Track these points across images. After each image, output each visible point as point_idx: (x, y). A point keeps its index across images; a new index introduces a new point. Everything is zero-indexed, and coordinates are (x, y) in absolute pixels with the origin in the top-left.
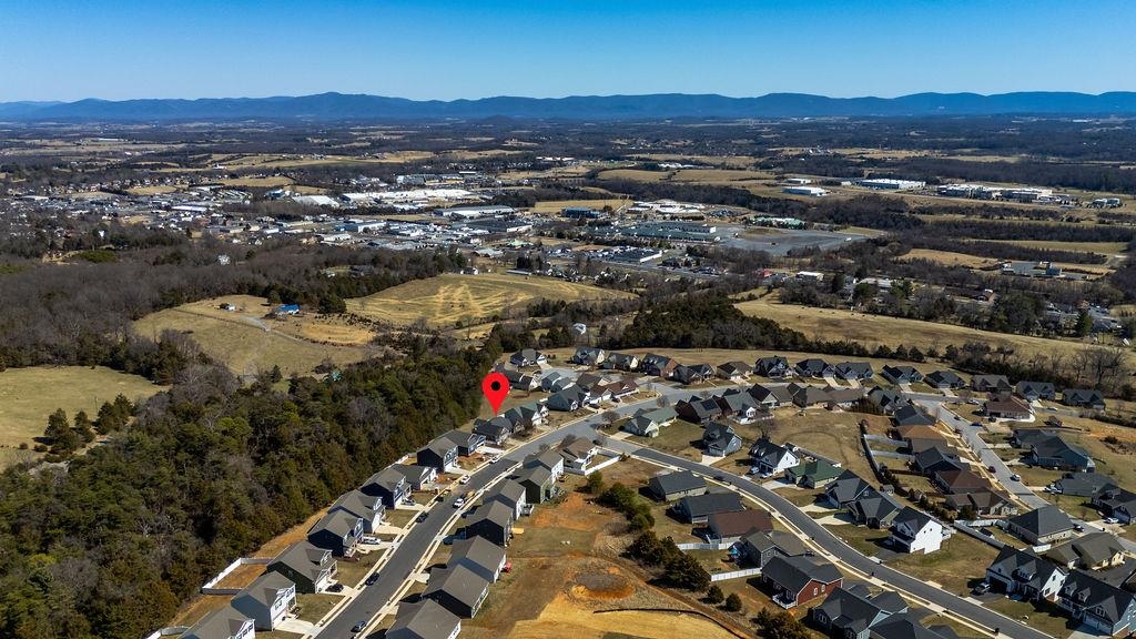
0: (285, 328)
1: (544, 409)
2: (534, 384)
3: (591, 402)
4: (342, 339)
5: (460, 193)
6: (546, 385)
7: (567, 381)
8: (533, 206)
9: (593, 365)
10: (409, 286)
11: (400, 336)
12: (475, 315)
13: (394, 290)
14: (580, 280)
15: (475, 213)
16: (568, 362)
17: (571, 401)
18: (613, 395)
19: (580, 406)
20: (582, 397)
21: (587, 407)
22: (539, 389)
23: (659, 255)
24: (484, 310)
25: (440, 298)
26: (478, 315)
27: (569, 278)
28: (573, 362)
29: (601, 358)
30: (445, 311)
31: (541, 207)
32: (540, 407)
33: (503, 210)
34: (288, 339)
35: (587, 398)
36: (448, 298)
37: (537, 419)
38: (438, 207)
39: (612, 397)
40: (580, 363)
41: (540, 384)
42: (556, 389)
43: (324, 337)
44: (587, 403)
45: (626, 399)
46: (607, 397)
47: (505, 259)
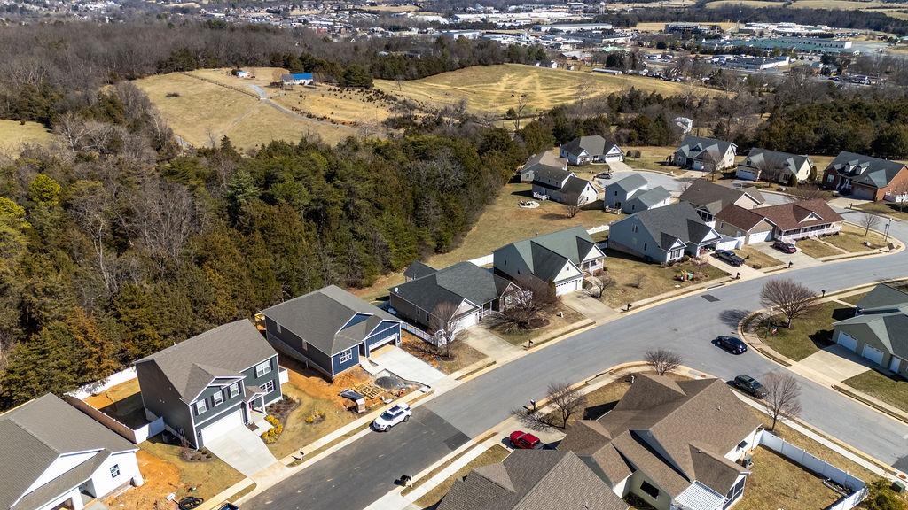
0: (284, 99)
1: (594, 253)
2: (589, 195)
3: (722, 246)
4: (347, 116)
5: (562, 16)
6: (614, 198)
7: (661, 193)
8: (634, 25)
9: (714, 171)
10: (468, 72)
11: (424, 120)
12: (538, 107)
13: (450, 75)
14: (682, 81)
15: (574, 29)
16: (663, 164)
17: (668, 240)
18: (776, 231)
19: (689, 253)
20: (696, 231)
21: (708, 258)
22: (599, 206)
23: (786, 63)
24: (552, 101)
25: (501, 87)
26: (543, 107)
27: (668, 77)
28: (671, 164)
29: (729, 159)
30: (502, 101)
31: (642, 27)
32: (583, 246)
33: (601, 27)
34: (282, 111)
35: (710, 236)
36: (511, 87)
37: (568, 283)
38: (538, 23)
39: (772, 238)
40: (688, 165)
41: (602, 196)
42: (636, 206)
43: (326, 112)
44: (710, 247)
45: (813, 248)
46: (758, 237)
47: (593, 61)
